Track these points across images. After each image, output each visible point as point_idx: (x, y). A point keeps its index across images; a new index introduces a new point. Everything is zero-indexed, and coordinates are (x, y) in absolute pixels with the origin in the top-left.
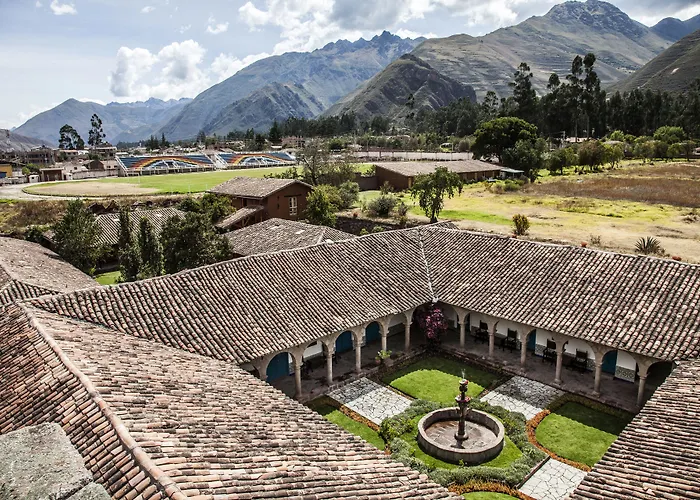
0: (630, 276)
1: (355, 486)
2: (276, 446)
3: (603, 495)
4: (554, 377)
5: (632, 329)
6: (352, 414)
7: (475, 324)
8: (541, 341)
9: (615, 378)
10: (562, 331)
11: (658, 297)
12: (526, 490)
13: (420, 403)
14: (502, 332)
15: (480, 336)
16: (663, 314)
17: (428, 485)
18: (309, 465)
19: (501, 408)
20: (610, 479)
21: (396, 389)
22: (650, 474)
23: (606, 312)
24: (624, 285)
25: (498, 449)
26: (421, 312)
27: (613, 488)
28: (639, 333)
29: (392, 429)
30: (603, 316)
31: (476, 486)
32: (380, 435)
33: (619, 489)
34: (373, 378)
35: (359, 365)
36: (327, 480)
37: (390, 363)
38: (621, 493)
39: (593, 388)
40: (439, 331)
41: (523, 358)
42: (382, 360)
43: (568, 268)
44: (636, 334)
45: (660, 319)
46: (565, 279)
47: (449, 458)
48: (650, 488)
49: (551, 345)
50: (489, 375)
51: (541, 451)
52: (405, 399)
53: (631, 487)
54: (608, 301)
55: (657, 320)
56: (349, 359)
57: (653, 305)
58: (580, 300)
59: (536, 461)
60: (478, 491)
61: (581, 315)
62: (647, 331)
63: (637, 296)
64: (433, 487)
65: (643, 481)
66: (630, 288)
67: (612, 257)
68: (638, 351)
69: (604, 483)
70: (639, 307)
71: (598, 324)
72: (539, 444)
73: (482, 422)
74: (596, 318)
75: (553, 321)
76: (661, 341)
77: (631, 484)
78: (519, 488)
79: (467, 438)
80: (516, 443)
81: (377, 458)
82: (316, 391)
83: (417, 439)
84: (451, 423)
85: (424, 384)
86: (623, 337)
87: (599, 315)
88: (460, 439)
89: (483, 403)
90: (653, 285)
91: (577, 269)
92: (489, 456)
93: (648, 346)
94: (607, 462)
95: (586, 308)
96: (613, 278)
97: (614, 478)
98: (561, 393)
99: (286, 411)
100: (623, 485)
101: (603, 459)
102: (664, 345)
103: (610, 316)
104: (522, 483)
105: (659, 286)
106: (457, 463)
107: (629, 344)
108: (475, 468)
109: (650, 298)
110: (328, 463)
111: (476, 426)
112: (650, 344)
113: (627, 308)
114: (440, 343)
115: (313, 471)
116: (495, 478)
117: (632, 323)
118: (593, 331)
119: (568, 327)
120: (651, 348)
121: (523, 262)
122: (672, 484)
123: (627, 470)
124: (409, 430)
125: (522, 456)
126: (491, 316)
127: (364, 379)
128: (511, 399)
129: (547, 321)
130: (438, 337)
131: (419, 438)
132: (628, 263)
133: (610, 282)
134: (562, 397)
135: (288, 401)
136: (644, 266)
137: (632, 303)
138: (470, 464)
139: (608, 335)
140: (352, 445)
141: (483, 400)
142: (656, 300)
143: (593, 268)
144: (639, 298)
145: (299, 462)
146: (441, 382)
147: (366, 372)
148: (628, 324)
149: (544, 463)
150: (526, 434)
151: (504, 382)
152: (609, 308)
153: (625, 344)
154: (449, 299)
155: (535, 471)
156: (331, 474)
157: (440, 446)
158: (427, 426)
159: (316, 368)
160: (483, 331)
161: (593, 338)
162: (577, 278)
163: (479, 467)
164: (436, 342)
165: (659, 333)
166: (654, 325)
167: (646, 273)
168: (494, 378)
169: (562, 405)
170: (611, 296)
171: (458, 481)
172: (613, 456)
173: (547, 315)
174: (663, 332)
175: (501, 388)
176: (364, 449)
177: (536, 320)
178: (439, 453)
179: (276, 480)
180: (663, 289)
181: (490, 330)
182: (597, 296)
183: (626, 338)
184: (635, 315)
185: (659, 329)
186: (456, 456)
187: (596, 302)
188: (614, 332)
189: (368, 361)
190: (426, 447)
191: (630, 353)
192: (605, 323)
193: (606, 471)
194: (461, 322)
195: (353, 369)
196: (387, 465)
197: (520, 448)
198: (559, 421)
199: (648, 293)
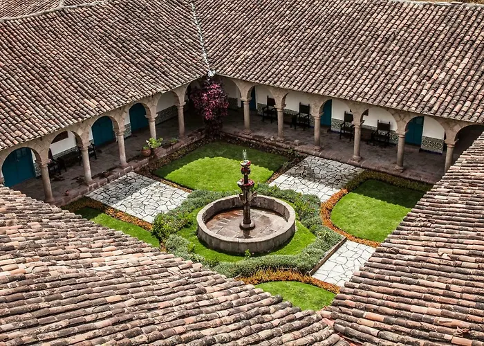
0: (441, 28)
1: (113, 280)
2: (12, 248)
3: (396, 264)
4: (353, 153)
5: (439, 91)
6: (119, 214)
7: (261, 100)
8: (337, 115)
9: (421, 150)
10: (360, 99)
11: (471, 51)
12: (320, 276)
13: (198, 195)
14: (293, 106)
15: (268, 115)
16: (477, 70)
17: (202, 273)
18: (54, 264)
19: (292, 192)
20: (404, 248)
21: (172, 182)
22: (446, 240)
23: (410, 74)
24: (433, 39)
25: (289, 235)
26: (196, 89)
27: (406, 257)
28: (447, 95)
29: (167, 226)
30: (407, 78)
31: (265, 277)
32: (154, 233)
33: (412, 257)
34: (142, 172)
35: (123, 157)
36: (77, 277)
37: (162, 154)
38: (415, 261)
39: (395, 163)
40: (218, 110)
41: (316, 134)
42: (152, 149)
43: (368, 24)
44: (443, 96)
45: (472, 77)
46: (364, 38)
47: (234, 250)
48: (446, 253)
49: (349, 117)
50: (279, 158)
51: (336, 233)
52: (181, 192)
53: (425, 253)
54: (413, 60)
55: (469, 78)
56: (111, 153)
57: (466, 60)
58: (381, 61)
59: (332, 244)
60: (267, 281)
61: (381, 78)
62: (456, 91)
63: (447, 52)
64: (208, 275)
65: (438, 247)
66: (440, 44)
67: (421, 6)
68: (445, 115)
69: (397, 252)
70: (449, 65)
71: (400, 88)
72: (334, 226)
73: (271, 208)
74: (399, 81)
75: (349, 88)
76: (472, 101)
77: (426, 251)
78: (312, 274)
79: (254, 228)
80: (308, 227)
81: (142, 252)
82: (72, 192)
83: (197, 234)
84: (236, 213)
85: (203, 174)
86: (428, 101)
87: (402, 77)
88: (247, 229)
89: (272, 188)
90: (467, 38)
91: (379, 25)
92: (280, 243)
93: (457, 109)
94: (401, 232)
95: (388, 70)
96: (420, 32)
97: (407, 247)
98: (359, 171)
99: (26, 212)
100: (418, 253)
101: (398, 229)
102: (474, 106)
103: (414, 77)
104: (315, 268)
105: (474, 37)
106: (243, 255)
107: (435, 108)
108: (263, 258)
109: (463, 53)
110: (80, 261)
111: (263, 213)
112: (459, 106)
113: (434, 66)
114: (221, 125)
115: (59, 270)
116: (286, 266)
117: (440, 84)
118: (394, 96)
119: (366, 94)
120: (460, 110)
121: (314, 21)
122: (469, 247)
123: (423, 238)
124: (188, 225)
125: (316, 240)
126: (278, 88)
127: (132, 174)
128: (303, 181)
129: (343, 88)
130: (218, 118)
131: (199, 232)
132: (439, 13)
133: (416, 37)
134: (361, 174)
135: (29, 202)
136: (458, 16)
137: (441, 61)
138: (257, 254)
139: (412, 99)
140: (112, 240)
141: (272, 185)
142: (469, 55)
143: (398, 22)
144: (449, 54)
145: (40, 263)
146: (224, 169)
147: (133, 164)
148: (435, 86)
149: (339, 246)
150: (321, 217)
151: (296, 163)
152: (414, 69)
153: (431, 109)
154: (229, 71)
155: (330, 255)
156: (82, 271)
157: (223, 238)
158: (208, 218)
159: (70, 166)
160: (271, 108)
161: (395, 104)
162: (379, 36)
163: (267, 256)
164: (216, 125)
165: (470, 93)
166: (464, 84)
167: (460, 24)
168: (285, 161)
169: (361, 183)
170: (417, 55)
171: (245, 274)
172: (409, 226)
173: (342, 82)
174: (475, 92)
175: (292, 170)
176: (127, 243)
177: (330, 89)
178: (222, 246)
179: (9, 284)
180: (478, 42)
181: (278, 105)
182: (401, 55)
183: (432, 102)
184: (444, 74)
185: (470, 89)
186: (242, 247)
187: (399, 62)
188: (418, 95)
189: (135, 153)
190: (206, 242)
191: (436, 118)
192: (408, 86)
193: (400, 241)
194: (244, 98)
195: (117, 164)
196: (154, 258)
197: (314, 233)
198: (357, 200)
199: (460, 48)
